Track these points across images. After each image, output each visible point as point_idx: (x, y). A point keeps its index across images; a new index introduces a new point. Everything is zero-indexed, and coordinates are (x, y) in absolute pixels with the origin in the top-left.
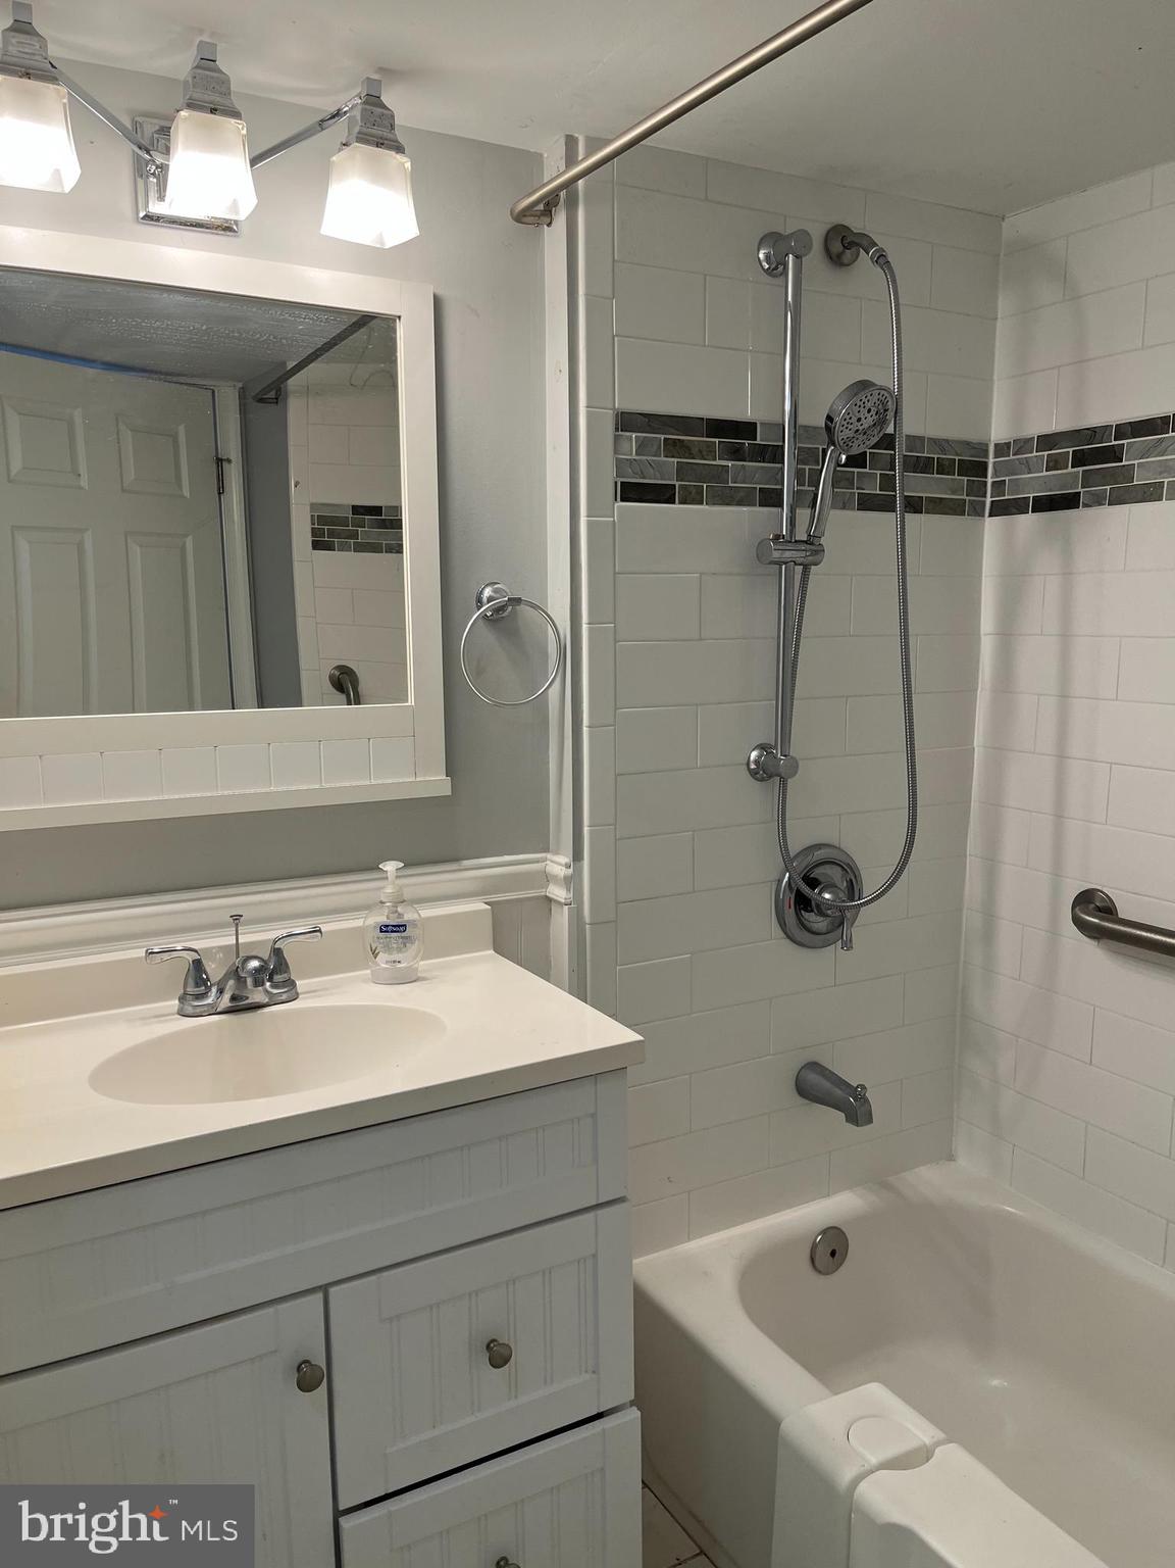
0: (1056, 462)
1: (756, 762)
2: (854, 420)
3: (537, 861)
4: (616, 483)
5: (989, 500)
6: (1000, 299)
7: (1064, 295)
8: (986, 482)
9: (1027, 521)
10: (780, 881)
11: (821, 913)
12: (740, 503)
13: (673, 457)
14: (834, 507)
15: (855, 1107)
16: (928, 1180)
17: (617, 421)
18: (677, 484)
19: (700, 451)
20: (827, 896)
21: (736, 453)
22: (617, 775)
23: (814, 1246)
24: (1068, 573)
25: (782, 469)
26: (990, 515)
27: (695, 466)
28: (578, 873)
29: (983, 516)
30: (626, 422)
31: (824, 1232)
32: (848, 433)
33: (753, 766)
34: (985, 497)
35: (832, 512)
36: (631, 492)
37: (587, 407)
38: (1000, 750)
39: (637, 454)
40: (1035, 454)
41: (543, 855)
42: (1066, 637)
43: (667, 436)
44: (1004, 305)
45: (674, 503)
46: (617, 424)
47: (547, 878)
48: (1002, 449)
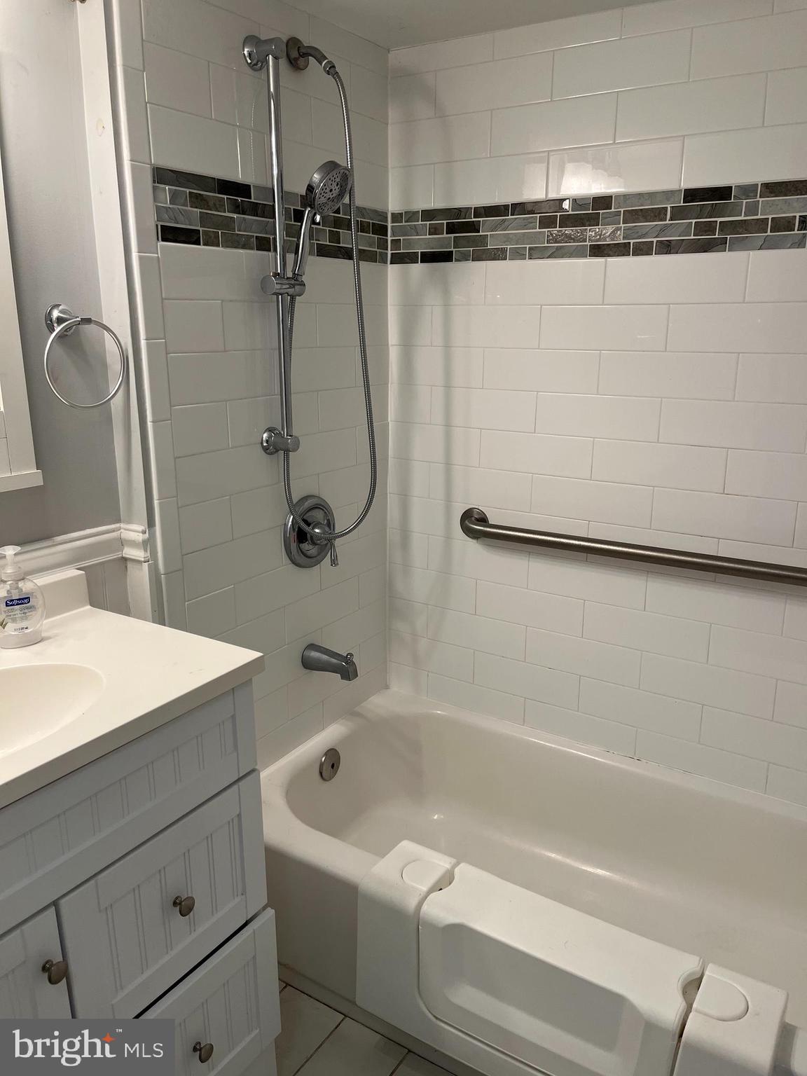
0: (435, 229)
1: (267, 441)
2: (328, 190)
3: (113, 531)
4: (157, 225)
5: (389, 252)
6: (390, 110)
7: (435, 114)
8: (387, 240)
9: (418, 269)
10: (286, 525)
11: (314, 544)
12: (244, 247)
13: (197, 208)
14: (311, 253)
15: (346, 669)
16: (380, 704)
17: (154, 175)
18: (201, 229)
19: (215, 205)
20: (317, 531)
21: (237, 208)
22: (175, 458)
23: (322, 765)
24: (447, 305)
25: (275, 223)
26: (391, 263)
27: (212, 216)
28: (152, 536)
29: (387, 263)
30: (161, 176)
31: (326, 754)
32: (323, 200)
33: (265, 444)
34: (387, 250)
35: (311, 258)
36: (169, 234)
37: (131, 160)
38: (406, 422)
39: (170, 204)
40: (420, 223)
41: (118, 525)
42: (447, 346)
43: (191, 191)
44: (393, 115)
45: (200, 244)
46: (154, 177)
47: (122, 543)
48: (397, 217)
